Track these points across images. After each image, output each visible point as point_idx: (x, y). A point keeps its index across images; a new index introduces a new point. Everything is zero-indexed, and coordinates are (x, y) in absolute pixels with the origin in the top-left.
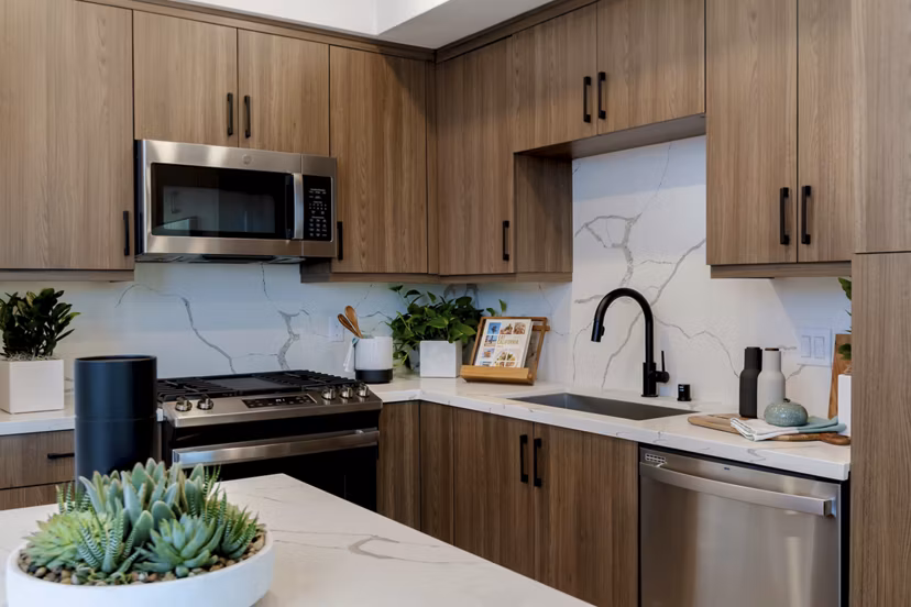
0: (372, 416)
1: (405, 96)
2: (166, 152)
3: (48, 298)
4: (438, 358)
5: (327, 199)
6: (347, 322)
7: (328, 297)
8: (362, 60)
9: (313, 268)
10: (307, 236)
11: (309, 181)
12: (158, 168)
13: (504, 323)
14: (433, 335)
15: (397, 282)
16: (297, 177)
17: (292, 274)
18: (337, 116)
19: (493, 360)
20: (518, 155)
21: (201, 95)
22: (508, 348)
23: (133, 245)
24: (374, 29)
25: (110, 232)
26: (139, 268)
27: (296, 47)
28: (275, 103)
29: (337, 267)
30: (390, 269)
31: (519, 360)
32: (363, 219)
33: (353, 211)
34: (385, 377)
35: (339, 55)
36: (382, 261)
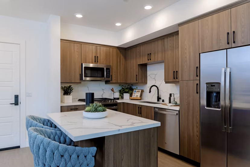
0: (116, 104)
1: (121, 55)
4: (126, 96)
5: (109, 71)
6: (112, 90)
7: (109, 86)
8: (115, 50)
9: (107, 82)
10: (106, 77)
11: (107, 69)
12: (85, 67)
13: (137, 91)
14: (126, 92)
15: (120, 84)
16: (105, 68)
17: (104, 83)
18: (111, 59)
19: (135, 96)
20: (138, 65)
21: (91, 56)
22: (137, 94)
23: (81, 79)
24: (117, 45)
25: (78, 77)
26: (82, 82)
27: (105, 48)
28: (102, 57)
29: (111, 82)
30: (119, 82)
31: (139, 96)
32: (115, 75)
33: (113, 73)
34: (118, 99)
35: (111, 49)
36: (118, 81)
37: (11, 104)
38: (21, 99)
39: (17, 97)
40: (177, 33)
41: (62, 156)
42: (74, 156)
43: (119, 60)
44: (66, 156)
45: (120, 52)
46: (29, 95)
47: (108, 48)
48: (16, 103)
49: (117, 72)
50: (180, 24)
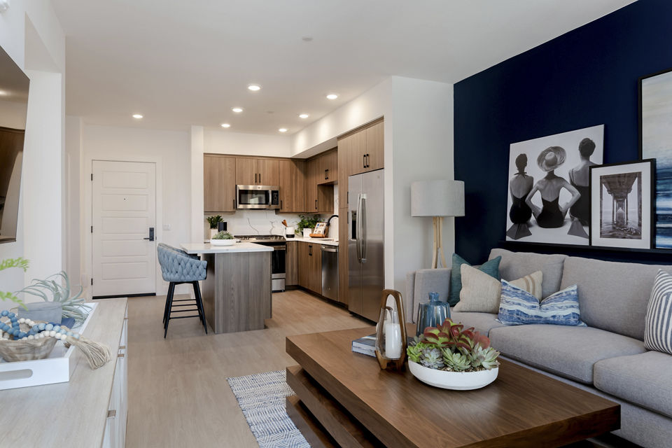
0: (284, 243)
1: (298, 170)
2: (241, 187)
3: (219, 217)
4: (307, 232)
5: (277, 196)
6: (284, 223)
7: (281, 218)
8: (287, 163)
9: (277, 211)
10: (272, 204)
11: (273, 192)
12: (240, 190)
13: (320, 224)
14: (307, 227)
15: (299, 214)
16: (270, 191)
17: (273, 213)
18: (281, 176)
19: (317, 233)
20: (319, 185)
21: (249, 175)
22: (320, 230)
23: (235, 207)
24: (289, 157)
25: (231, 204)
26: (237, 211)
27: (271, 162)
28: (266, 172)
29: (281, 211)
30: (294, 211)
31: (322, 232)
32: (287, 200)
33: (285, 198)
34: (293, 236)
35: (281, 162)
36: (292, 209)
37: (145, 239)
38: (157, 234)
39: (152, 230)
40: (335, 149)
41: (179, 264)
42: (188, 265)
43: (294, 178)
44: (182, 263)
45: (296, 165)
46: (166, 229)
47: (276, 161)
48: (152, 238)
49: (292, 198)
50: (340, 138)
